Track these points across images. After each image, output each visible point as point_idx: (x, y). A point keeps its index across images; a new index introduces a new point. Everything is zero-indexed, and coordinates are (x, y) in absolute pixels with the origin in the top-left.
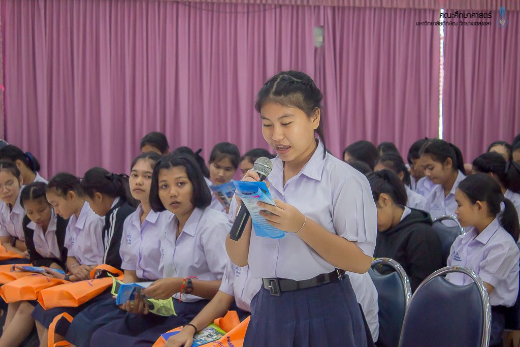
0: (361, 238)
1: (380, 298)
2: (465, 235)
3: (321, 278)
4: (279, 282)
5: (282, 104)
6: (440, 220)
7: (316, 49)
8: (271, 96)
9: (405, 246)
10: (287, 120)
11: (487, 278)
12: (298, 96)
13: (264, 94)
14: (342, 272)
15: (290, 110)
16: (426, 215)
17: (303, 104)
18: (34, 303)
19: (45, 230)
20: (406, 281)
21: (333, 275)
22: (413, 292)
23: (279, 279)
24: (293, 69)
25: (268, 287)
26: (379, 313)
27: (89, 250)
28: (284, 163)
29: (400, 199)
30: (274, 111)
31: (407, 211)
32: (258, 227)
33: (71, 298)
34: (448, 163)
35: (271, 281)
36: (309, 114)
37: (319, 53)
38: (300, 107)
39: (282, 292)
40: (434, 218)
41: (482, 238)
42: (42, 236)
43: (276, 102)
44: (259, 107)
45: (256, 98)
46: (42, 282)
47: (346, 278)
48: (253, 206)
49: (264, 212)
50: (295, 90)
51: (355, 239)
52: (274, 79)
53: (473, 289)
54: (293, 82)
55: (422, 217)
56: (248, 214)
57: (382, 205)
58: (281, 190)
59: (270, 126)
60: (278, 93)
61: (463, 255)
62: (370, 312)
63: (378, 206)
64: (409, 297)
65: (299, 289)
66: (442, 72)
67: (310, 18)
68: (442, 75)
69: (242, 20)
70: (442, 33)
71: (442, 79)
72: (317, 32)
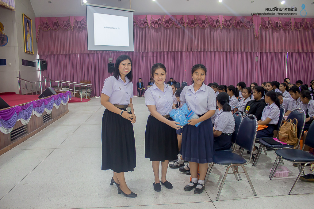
7: (256, 62)
41: (270, 107)
66: (287, 67)
67: (254, 55)
68: (287, 68)
69: (239, 56)
70: (287, 58)
71: (287, 69)
72: (256, 58)
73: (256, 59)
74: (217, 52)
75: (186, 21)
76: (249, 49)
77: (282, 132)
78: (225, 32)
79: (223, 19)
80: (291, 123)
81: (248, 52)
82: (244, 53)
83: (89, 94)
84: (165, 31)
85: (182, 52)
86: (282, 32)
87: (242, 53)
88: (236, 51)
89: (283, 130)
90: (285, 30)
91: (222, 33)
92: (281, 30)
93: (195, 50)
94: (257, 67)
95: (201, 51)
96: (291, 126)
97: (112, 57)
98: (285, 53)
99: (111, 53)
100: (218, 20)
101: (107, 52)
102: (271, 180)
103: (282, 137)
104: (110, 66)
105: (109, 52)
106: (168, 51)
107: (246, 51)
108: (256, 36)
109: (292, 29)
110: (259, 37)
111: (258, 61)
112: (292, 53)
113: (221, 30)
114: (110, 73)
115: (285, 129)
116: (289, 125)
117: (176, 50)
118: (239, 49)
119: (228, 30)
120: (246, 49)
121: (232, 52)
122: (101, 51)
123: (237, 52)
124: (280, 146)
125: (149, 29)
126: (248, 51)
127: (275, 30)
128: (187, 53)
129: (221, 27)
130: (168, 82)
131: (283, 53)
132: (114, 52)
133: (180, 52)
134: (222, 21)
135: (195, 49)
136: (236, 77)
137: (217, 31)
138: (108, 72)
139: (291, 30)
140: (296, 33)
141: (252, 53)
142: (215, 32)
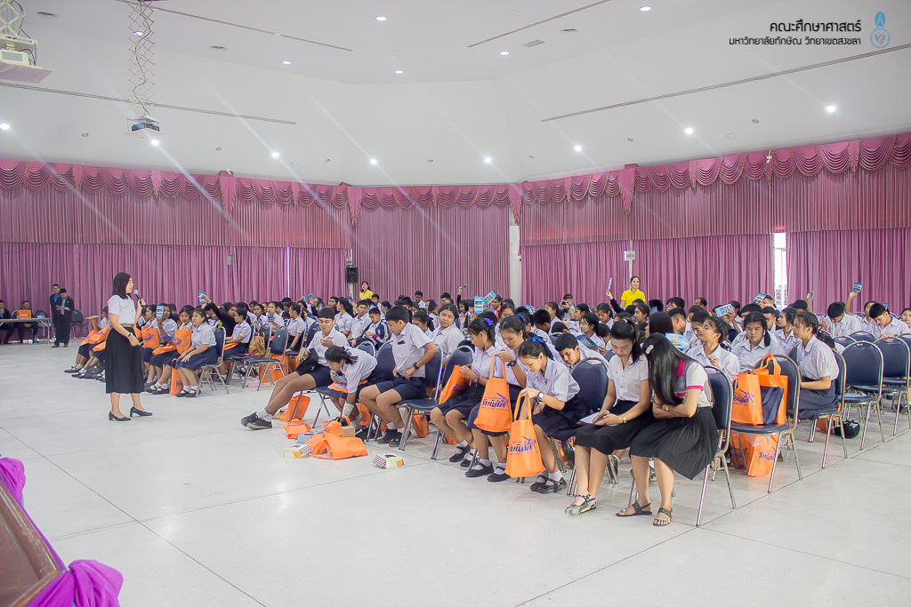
7: (228, 266)
67: (225, 252)
68: (288, 277)
69: (193, 253)
70: (288, 258)
72: (229, 258)
73: (228, 260)
74: (148, 245)
75: (78, 176)
76: (213, 240)
78: (165, 205)
79: (160, 179)
81: (212, 247)
82: (204, 248)
84: (31, 196)
85: (70, 245)
86: (276, 208)
87: (200, 248)
88: (188, 243)
90: (282, 206)
91: (158, 206)
92: (275, 204)
93: (99, 240)
94: (231, 275)
95: (112, 244)
96: (259, 339)
98: (284, 249)
100: (149, 179)
106: (37, 242)
107: (208, 244)
108: (225, 215)
109: (295, 203)
110: (232, 215)
111: (232, 265)
112: (297, 249)
113: (156, 201)
117: (56, 240)
118: (193, 239)
119: (171, 201)
120: (208, 240)
121: (179, 246)
123: (190, 246)
126: (213, 243)
127: (262, 205)
128: (82, 247)
129: (157, 194)
131: (280, 248)
133: (66, 244)
134: (157, 182)
135: (100, 238)
137: (148, 203)
139: (293, 204)
140: (303, 210)
141: (219, 248)
142: (145, 204)
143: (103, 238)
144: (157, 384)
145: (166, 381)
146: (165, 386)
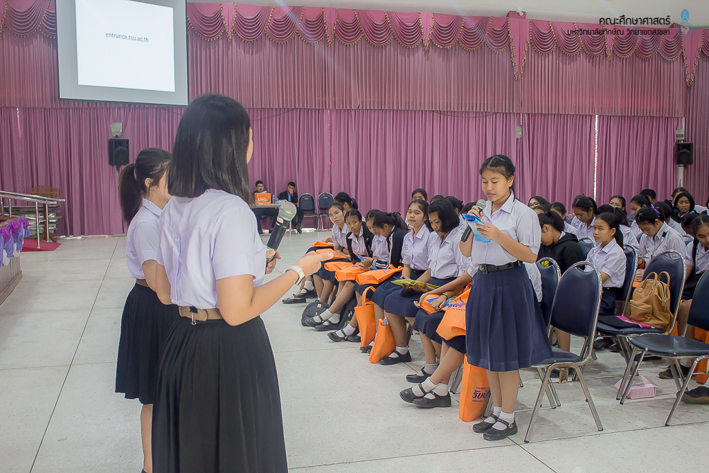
0: (531, 244)
1: (543, 279)
2: (596, 248)
3: (509, 264)
4: (487, 266)
5: (494, 171)
6: (582, 240)
7: (517, 139)
8: (488, 167)
9: (562, 254)
10: (495, 181)
11: (606, 271)
12: (503, 168)
13: (485, 165)
14: (521, 262)
15: (498, 175)
16: (574, 236)
17: (504, 173)
18: (354, 282)
19: (357, 237)
20: (559, 270)
21: (516, 263)
22: (562, 274)
23: (487, 265)
24: (503, 154)
25: (482, 269)
26: (542, 285)
27: (384, 253)
28: (492, 202)
29: (559, 227)
30: (489, 175)
31: (563, 234)
32: (476, 236)
33: (374, 279)
34: (591, 210)
35: (483, 265)
36: (507, 178)
37: (519, 142)
38: (503, 175)
39: (488, 272)
40: (579, 239)
41: (606, 249)
42: (357, 241)
43: (491, 170)
44: (481, 172)
45: (480, 167)
46: (357, 270)
47: (523, 266)
48: (473, 226)
49: (479, 229)
50: (501, 165)
51: (528, 244)
52: (491, 158)
53: (594, 274)
54: (501, 161)
55: (572, 237)
56: (471, 230)
57: (545, 231)
58: (489, 218)
59: (486, 183)
60: (492, 166)
61: (594, 259)
62: (536, 284)
63: (543, 231)
64: (560, 278)
65: (498, 270)
66: (596, 153)
67: (514, 121)
68: (596, 156)
69: (472, 122)
70: (596, 129)
71: (596, 159)
72: (518, 129)
73: (518, 132)
74: (415, 111)
75: (330, 23)
76: (498, 105)
77: (636, 303)
78: (437, 59)
79: (432, 23)
80: (655, 283)
81: (496, 113)
82: (486, 116)
83: (50, 228)
84: (274, 50)
85: (320, 111)
86: (582, 62)
87: (481, 115)
88: (465, 109)
89: (640, 297)
90: (591, 57)
91: (428, 60)
92: (582, 55)
93: (355, 104)
94: (520, 153)
95: (370, 110)
96: (658, 288)
97: (120, 121)
98: (592, 117)
99: (119, 108)
100: (417, 24)
101: (106, 105)
102: (621, 403)
103: (639, 313)
104: (116, 147)
105: (113, 105)
106: (281, 107)
107: (491, 109)
108: (516, 70)
109: (609, 54)
110: (524, 72)
111: (522, 139)
112: (609, 117)
113: (426, 52)
114: (115, 167)
115: (642, 294)
116: (653, 285)
117: (303, 105)
118: (473, 104)
119: (445, 52)
120: (491, 104)
121: (454, 112)
122: (88, 102)
123: (469, 113)
124: (636, 330)
125: (228, 43)
126: (498, 109)
127: (564, 57)
128: (334, 114)
129: (426, 44)
130: (281, 194)
131: (586, 115)
132: (127, 106)
133: (316, 110)
134: (427, 26)
135: (356, 102)
136: (465, 183)
137: (416, 56)
138: (111, 162)
139: (606, 57)
140: (619, 64)
141: (506, 115)
142: (411, 57)
143: (359, 102)
144: (428, 383)
145: (444, 379)
146: (442, 390)
